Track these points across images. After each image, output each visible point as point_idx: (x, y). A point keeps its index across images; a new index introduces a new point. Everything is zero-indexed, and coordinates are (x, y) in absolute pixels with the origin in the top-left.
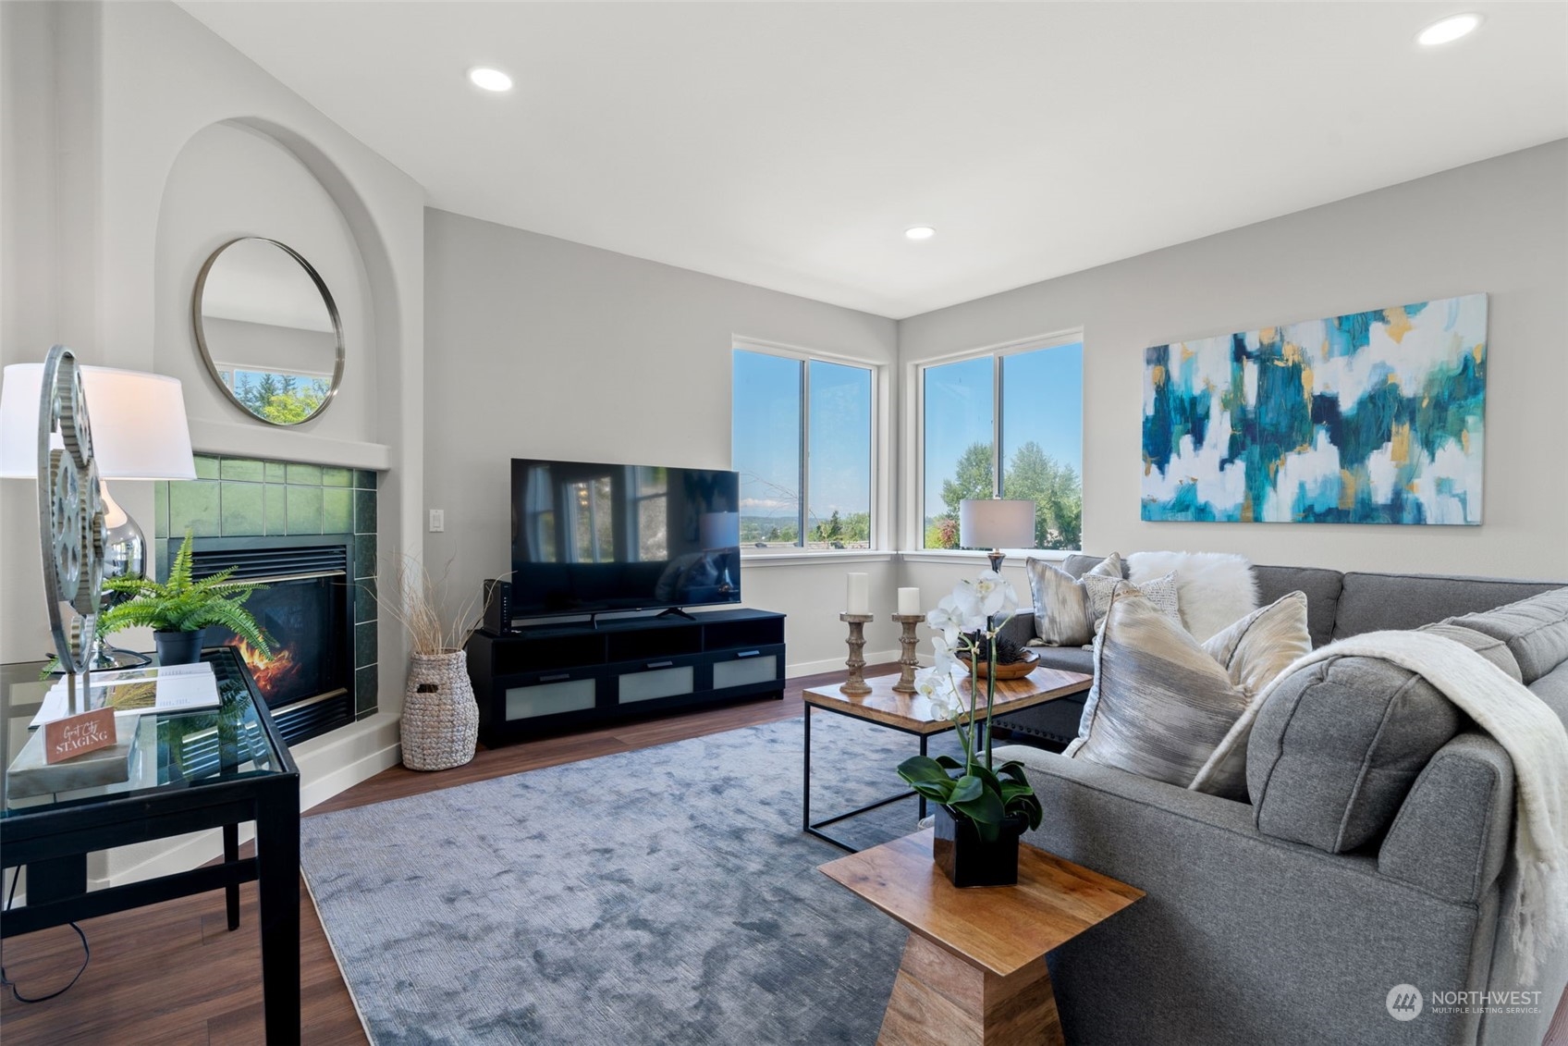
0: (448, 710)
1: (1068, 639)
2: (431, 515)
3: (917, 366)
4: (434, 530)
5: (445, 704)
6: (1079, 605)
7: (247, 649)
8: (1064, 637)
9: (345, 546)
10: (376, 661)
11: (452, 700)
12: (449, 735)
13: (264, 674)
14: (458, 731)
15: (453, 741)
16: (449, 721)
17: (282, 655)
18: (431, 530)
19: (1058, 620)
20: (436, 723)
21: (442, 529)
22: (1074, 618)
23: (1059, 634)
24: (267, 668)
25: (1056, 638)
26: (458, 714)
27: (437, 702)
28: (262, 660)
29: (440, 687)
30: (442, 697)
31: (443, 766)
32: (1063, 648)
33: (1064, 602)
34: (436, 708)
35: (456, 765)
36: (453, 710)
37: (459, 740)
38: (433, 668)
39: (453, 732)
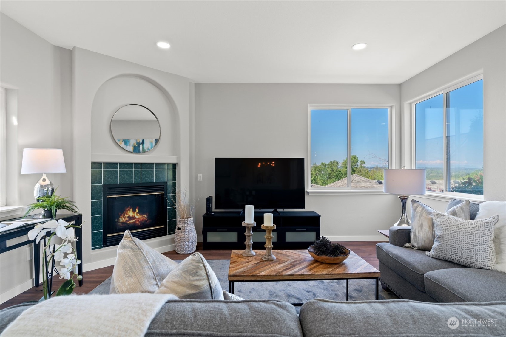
0: (183, 236)
1: (422, 246)
2: (198, 176)
3: (411, 103)
4: (199, 180)
5: (182, 234)
6: (429, 229)
7: (132, 211)
8: (420, 245)
9: (164, 185)
10: (176, 219)
11: (184, 233)
12: (183, 244)
13: (138, 220)
14: (186, 243)
15: (184, 246)
16: (183, 239)
17: (144, 216)
18: (198, 180)
19: (417, 235)
20: (179, 240)
21: (201, 180)
22: (425, 235)
23: (418, 243)
24: (139, 218)
25: (416, 245)
26: (186, 238)
27: (180, 233)
28: (137, 216)
29: (182, 229)
30: (182, 232)
31: (182, 253)
32: (419, 251)
33: (421, 226)
34: (180, 235)
35: (186, 253)
36: (184, 236)
37: (186, 246)
38: (181, 223)
39: (184, 243)
